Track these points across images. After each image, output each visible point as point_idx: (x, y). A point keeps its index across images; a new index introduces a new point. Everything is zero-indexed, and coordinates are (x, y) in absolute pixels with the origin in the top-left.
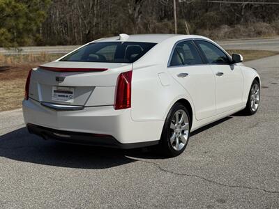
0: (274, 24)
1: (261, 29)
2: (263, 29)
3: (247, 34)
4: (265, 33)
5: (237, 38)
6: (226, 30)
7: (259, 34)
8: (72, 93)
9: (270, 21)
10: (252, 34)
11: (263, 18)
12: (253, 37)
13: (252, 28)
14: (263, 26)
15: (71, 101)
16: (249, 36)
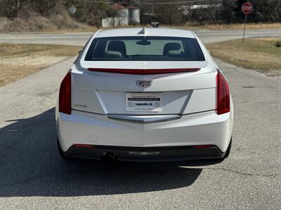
0: (52, 19)
1: (42, 23)
2: (44, 24)
3: (28, 27)
4: (46, 28)
5: (19, 31)
6: (5, 22)
7: (40, 28)
8: (159, 99)
9: (48, 16)
10: (33, 28)
11: (42, 12)
12: (35, 31)
13: (32, 22)
14: (42, 20)
15: (158, 110)
16: (31, 30)
